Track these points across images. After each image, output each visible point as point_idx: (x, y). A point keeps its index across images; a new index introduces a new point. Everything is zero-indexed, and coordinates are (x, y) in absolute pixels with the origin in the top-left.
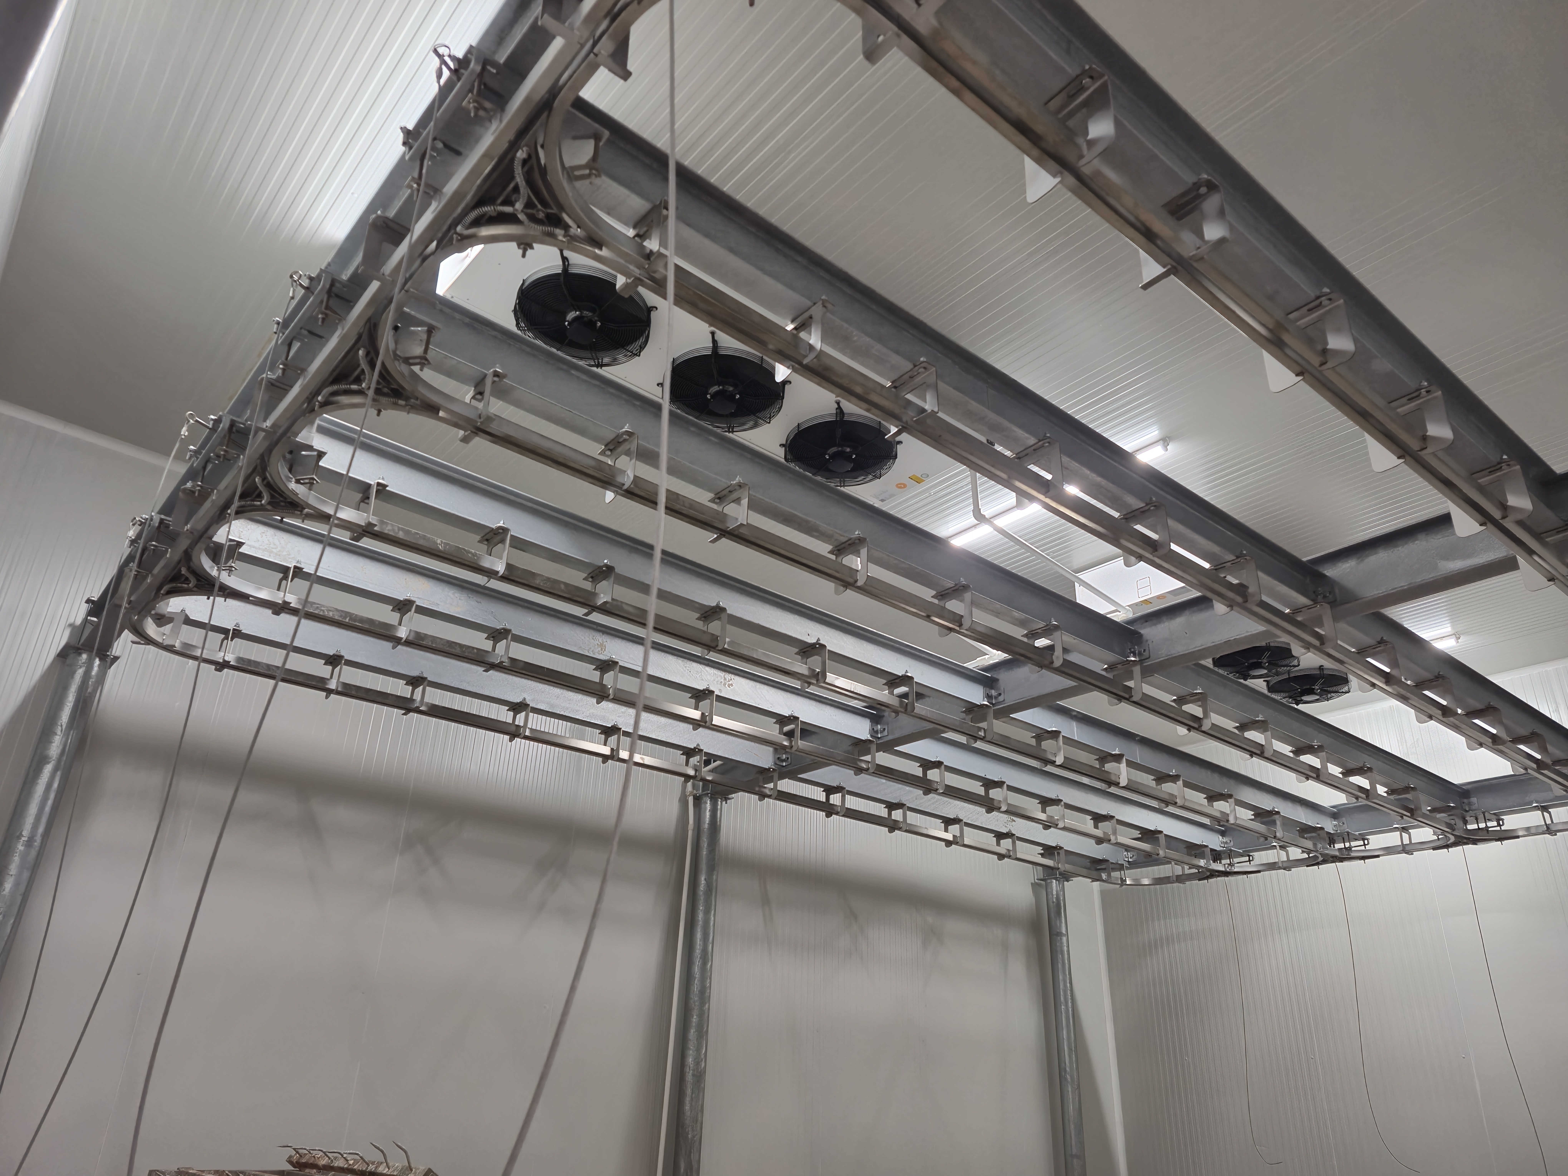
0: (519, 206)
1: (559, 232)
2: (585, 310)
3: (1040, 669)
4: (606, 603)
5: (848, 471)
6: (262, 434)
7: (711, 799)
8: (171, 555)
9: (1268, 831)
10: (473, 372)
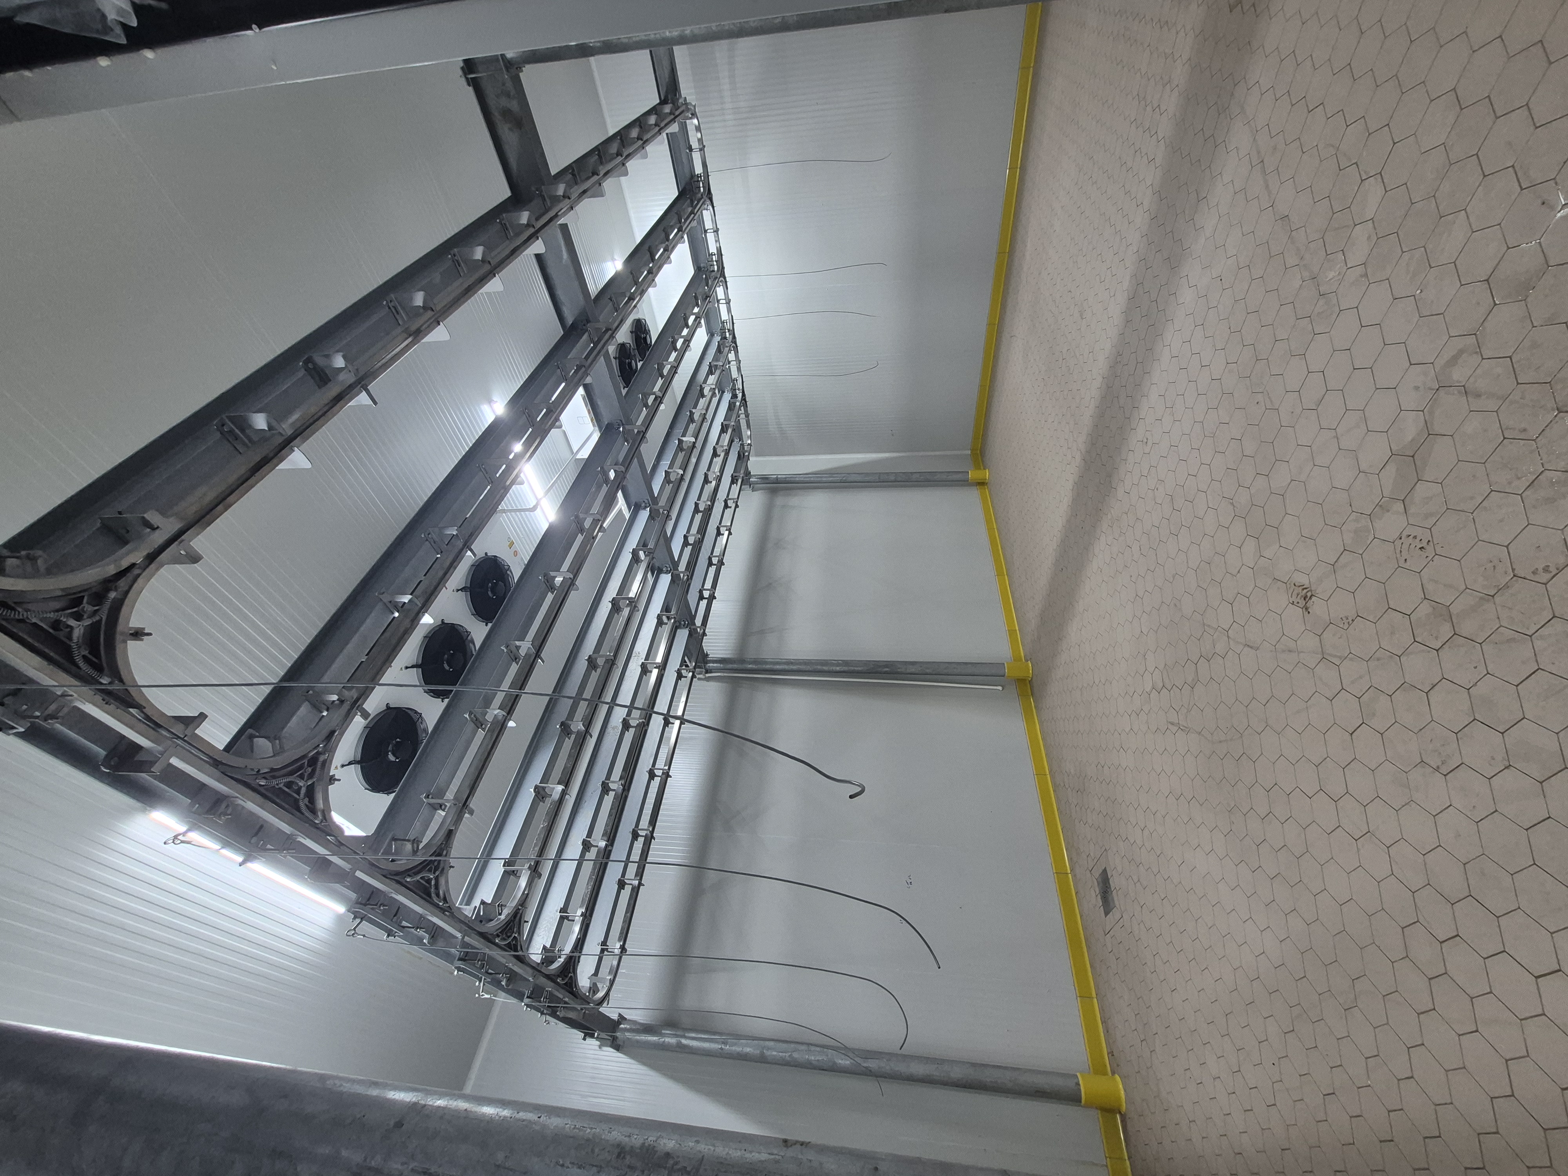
0: (301, 784)
1: (322, 758)
2: (387, 749)
5: (504, 585)
6: (467, 939)
7: (707, 663)
8: (549, 987)
9: (719, 369)
10: (425, 811)
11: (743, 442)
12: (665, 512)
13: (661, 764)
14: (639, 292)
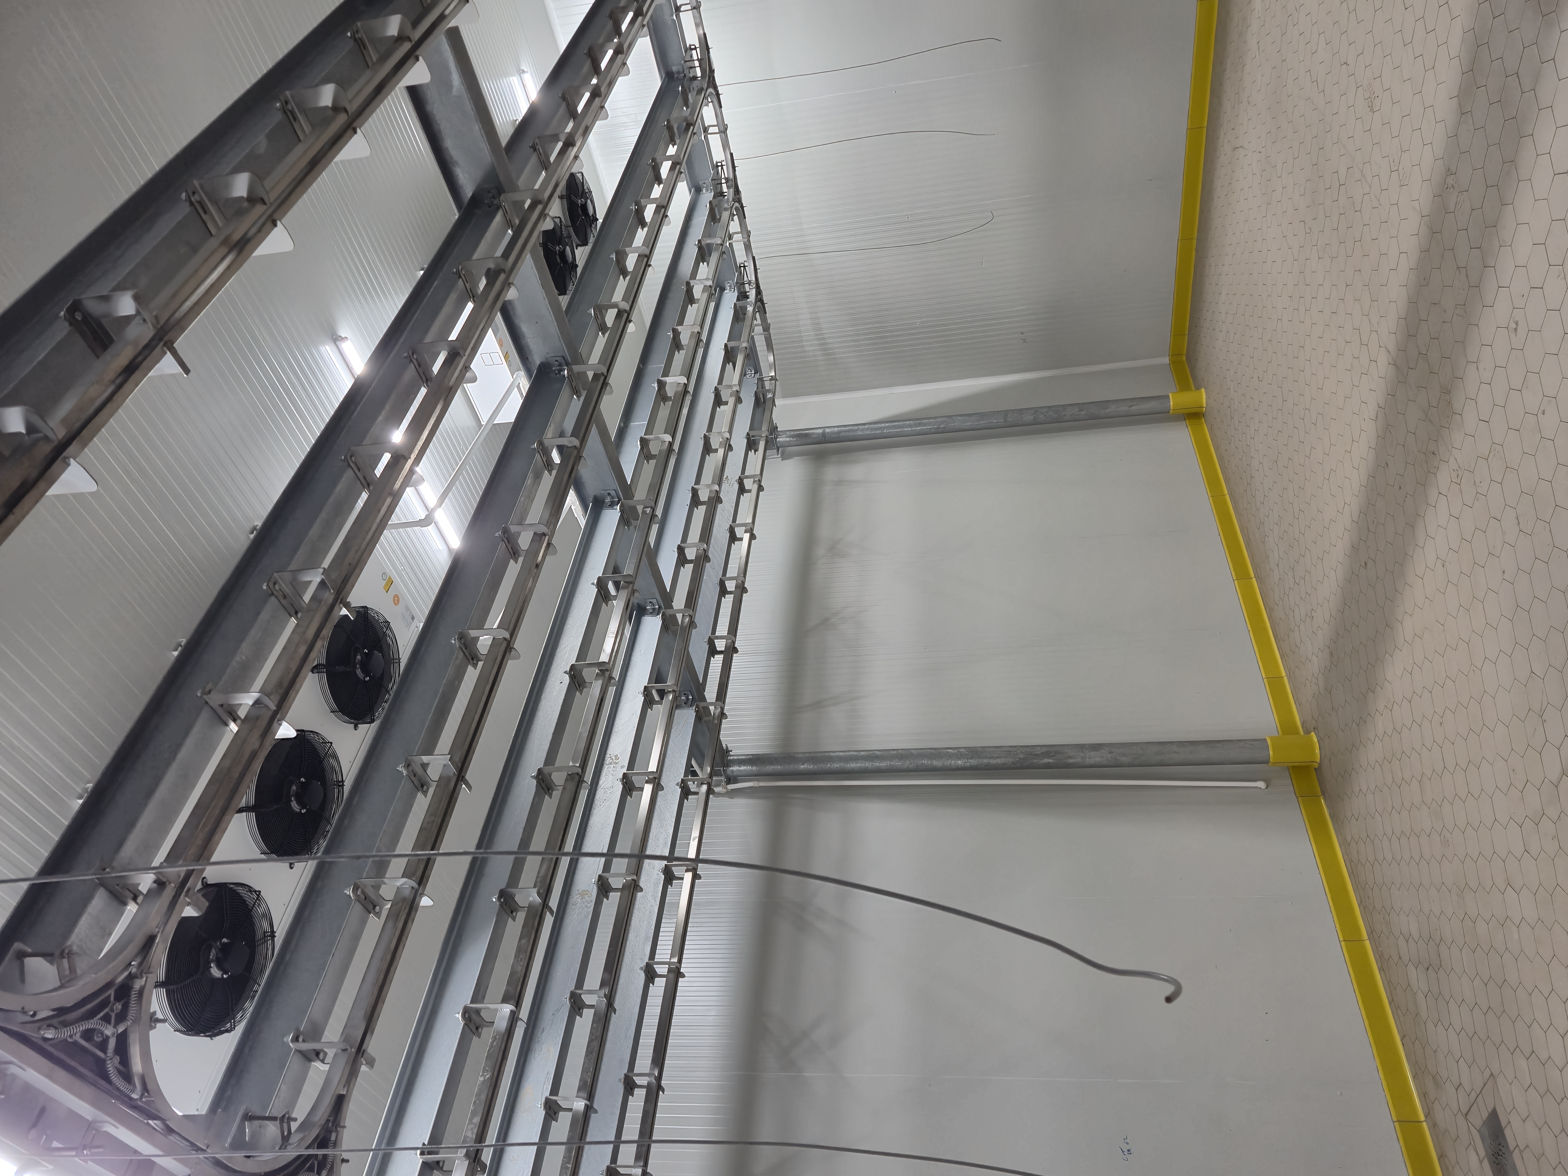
0: (109, 1031)
1: (138, 984)
2: (209, 958)
3: (582, 459)
4: (539, 894)
5: (382, 656)
7: (728, 766)
9: (716, 250)
10: (294, 1063)
11: (761, 374)
12: (648, 510)
13: (664, 952)
14: (581, 131)
